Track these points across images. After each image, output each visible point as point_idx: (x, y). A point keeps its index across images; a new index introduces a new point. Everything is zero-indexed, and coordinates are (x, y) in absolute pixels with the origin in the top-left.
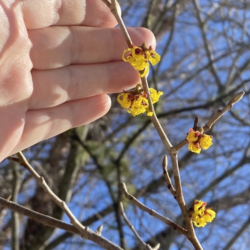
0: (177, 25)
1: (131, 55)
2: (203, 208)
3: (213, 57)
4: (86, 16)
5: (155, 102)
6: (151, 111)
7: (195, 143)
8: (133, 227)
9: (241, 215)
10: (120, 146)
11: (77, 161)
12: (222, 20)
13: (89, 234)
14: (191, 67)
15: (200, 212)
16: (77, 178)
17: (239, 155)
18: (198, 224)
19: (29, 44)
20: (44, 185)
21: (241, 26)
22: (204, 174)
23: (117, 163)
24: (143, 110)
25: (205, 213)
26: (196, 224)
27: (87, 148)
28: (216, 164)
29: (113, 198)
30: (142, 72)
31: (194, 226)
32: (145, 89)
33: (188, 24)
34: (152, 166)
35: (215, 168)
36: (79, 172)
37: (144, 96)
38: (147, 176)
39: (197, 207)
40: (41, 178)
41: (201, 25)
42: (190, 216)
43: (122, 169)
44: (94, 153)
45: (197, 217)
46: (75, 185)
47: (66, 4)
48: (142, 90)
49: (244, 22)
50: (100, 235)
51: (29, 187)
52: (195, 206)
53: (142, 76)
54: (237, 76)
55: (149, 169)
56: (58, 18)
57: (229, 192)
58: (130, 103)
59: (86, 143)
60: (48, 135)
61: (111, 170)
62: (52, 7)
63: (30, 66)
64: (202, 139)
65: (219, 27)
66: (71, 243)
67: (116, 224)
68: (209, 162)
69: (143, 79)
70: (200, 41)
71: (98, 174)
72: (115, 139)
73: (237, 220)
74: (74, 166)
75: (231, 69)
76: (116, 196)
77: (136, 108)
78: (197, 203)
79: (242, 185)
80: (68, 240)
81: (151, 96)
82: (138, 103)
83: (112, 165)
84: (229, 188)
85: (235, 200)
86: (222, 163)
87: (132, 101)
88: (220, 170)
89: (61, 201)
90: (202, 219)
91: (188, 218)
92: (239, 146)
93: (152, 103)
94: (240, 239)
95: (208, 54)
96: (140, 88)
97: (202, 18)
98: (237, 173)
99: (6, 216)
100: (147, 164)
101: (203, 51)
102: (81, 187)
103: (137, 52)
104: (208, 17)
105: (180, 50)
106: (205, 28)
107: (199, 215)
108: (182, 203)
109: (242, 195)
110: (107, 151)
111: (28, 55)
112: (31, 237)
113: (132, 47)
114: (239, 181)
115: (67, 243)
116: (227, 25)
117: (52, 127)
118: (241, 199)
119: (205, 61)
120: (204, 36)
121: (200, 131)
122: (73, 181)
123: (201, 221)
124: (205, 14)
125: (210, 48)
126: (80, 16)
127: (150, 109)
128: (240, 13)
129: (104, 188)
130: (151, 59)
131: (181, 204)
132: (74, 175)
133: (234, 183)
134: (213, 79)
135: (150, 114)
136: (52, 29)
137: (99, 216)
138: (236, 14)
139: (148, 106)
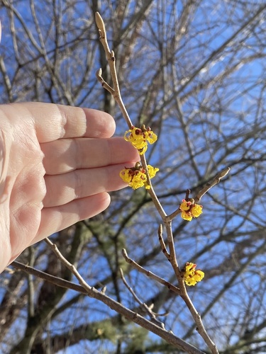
0: (163, 128)
1: (132, 135)
2: (194, 269)
3: (193, 153)
4: (87, 130)
5: (152, 177)
6: (149, 184)
7: (187, 212)
8: (131, 289)
9: (218, 284)
10: (117, 227)
11: (82, 238)
12: (202, 123)
13: (94, 293)
14: (175, 163)
15: (191, 273)
16: (81, 254)
17: (216, 235)
18: (189, 283)
19: (42, 154)
20: (56, 251)
21: (217, 128)
22: (186, 250)
23: (115, 239)
24: (142, 184)
25: (196, 273)
26: (187, 283)
27: (90, 228)
28: (197, 241)
29: (111, 269)
30: (141, 150)
31: (186, 285)
32: (144, 166)
33: (172, 127)
34: (143, 244)
35: (196, 245)
36: (83, 249)
37: (143, 172)
38: (139, 252)
39: (188, 268)
40: (54, 246)
41: (183, 127)
42: (182, 277)
43: (119, 244)
44: (96, 231)
45: (188, 277)
46: (79, 259)
47: (71, 121)
48: (140, 167)
49: (219, 124)
50: (104, 294)
51: (43, 262)
52: (187, 267)
53: (141, 154)
54: (214, 168)
55: (141, 246)
56: (64, 132)
57: (207, 265)
58: (131, 178)
59: (89, 224)
60: (60, 228)
61: (110, 244)
62: (59, 124)
63: (44, 172)
64: (193, 208)
65: (199, 129)
66: (76, 308)
67: (114, 291)
68: (191, 241)
69: (142, 157)
70: (182, 139)
71: (98, 250)
72: (113, 221)
73: (214, 288)
74: (79, 242)
75: (208, 164)
76: (114, 267)
77: (136, 182)
78: (188, 265)
79: (218, 259)
80: (73, 305)
81: (149, 172)
82: (138, 177)
83: (110, 241)
84: (208, 262)
85: (213, 271)
86: (201, 241)
87: (133, 176)
88: (200, 246)
89: (71, 265)
90: (193, 279)
91: (181, 278)
92: (216, 226)
93: (150, 178)
94: (217, 304)
95: (190, 151)
96: (139, 165)
97: (185, 121)
98: (213, 249)
99: (23, 285)
100: (138, 242)
101: (185, 148)
102: (85, 261)
103: (137, 133)
104: (189, 121)
105: (166, 149)
106: (187, 129)
107: (190, 276)
108: (176, 265)
109: (218, 268)
110: (106, 229)
111: (41, 163)
112: (44, 303)
113: (132, 129)
114: (216, 256)
115: (73, 308)
116: (205, 127)
117: (63, 221)
118: (218, 271)
119: (187, 157)
120: (186, 135)
121: (192, 201)
122: (78, 255)
123: (192, 281)
124: (187, 118)
125: (191, 146)
126: (82, 129)
127: (148, 183)
128: (216, 116)
129: (104, 262)
130: (149, 139)
131: (174, 266)
132: (79, 250)
133: (211, 258)
134: (193, 172)
135: (148, 187)
136: (59, 142)
137: (101, 284)
138: (212, 118)
139: (146, 180)
